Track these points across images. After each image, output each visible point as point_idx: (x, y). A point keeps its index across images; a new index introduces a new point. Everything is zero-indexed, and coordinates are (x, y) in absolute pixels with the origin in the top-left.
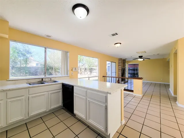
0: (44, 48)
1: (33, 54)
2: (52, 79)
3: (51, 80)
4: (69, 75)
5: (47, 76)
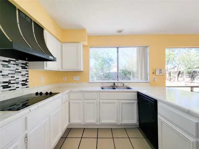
0: (117, 48)
1: (114, 61)
2: (125, 84)
3: (123, 85)
4: (148, 81)
5: (120, 81)
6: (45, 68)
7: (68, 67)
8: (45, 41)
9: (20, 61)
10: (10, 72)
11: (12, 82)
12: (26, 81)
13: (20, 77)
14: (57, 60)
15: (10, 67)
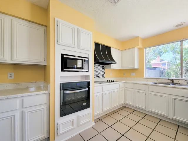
0: (180, 42)
6: (112, 68)
7: (126, 66)
8: (111, 54)
9: (102, 65)
10: (98, 70)
11: (99, 74)
12: (103, 74)
13: (101, 72)
14: (117, 63)
15: (98, 68)
